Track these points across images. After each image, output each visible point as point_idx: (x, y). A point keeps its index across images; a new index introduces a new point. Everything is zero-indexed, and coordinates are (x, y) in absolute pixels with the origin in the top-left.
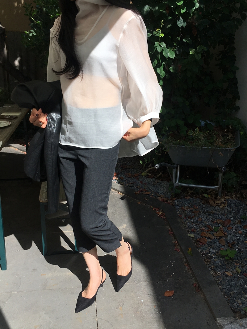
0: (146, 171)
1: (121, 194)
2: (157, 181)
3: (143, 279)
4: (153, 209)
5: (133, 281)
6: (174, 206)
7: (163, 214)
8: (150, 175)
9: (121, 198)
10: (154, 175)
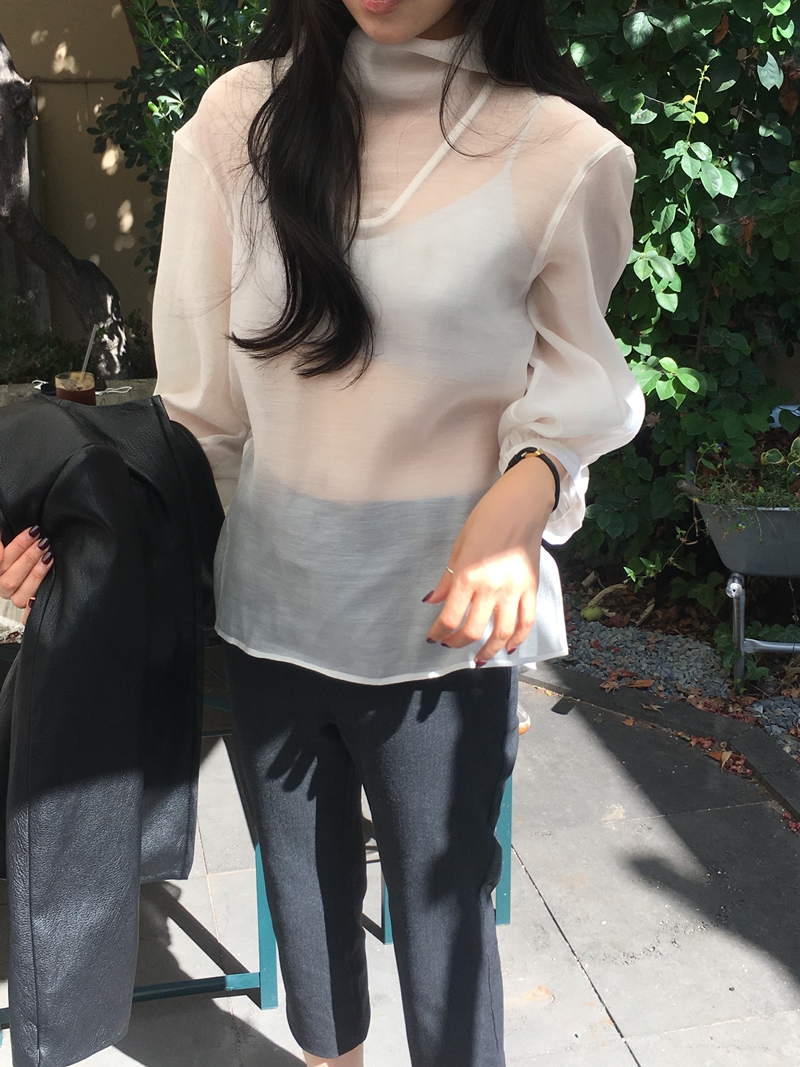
0: (592, 602)
1: (549, 692)
2: (651, 636)
3: (782, 1002)
4: (693, 743)
5: (750, 1011)
6: (762, 727)
7: (739, 759)
8: (614, 614)
9: (559, 709)
10: (628, 615)
